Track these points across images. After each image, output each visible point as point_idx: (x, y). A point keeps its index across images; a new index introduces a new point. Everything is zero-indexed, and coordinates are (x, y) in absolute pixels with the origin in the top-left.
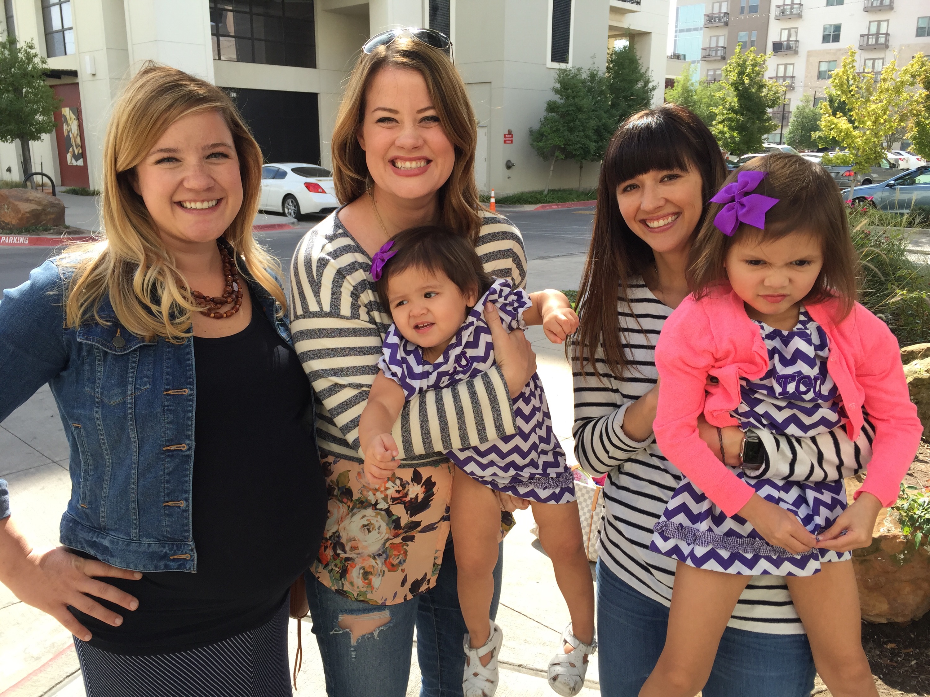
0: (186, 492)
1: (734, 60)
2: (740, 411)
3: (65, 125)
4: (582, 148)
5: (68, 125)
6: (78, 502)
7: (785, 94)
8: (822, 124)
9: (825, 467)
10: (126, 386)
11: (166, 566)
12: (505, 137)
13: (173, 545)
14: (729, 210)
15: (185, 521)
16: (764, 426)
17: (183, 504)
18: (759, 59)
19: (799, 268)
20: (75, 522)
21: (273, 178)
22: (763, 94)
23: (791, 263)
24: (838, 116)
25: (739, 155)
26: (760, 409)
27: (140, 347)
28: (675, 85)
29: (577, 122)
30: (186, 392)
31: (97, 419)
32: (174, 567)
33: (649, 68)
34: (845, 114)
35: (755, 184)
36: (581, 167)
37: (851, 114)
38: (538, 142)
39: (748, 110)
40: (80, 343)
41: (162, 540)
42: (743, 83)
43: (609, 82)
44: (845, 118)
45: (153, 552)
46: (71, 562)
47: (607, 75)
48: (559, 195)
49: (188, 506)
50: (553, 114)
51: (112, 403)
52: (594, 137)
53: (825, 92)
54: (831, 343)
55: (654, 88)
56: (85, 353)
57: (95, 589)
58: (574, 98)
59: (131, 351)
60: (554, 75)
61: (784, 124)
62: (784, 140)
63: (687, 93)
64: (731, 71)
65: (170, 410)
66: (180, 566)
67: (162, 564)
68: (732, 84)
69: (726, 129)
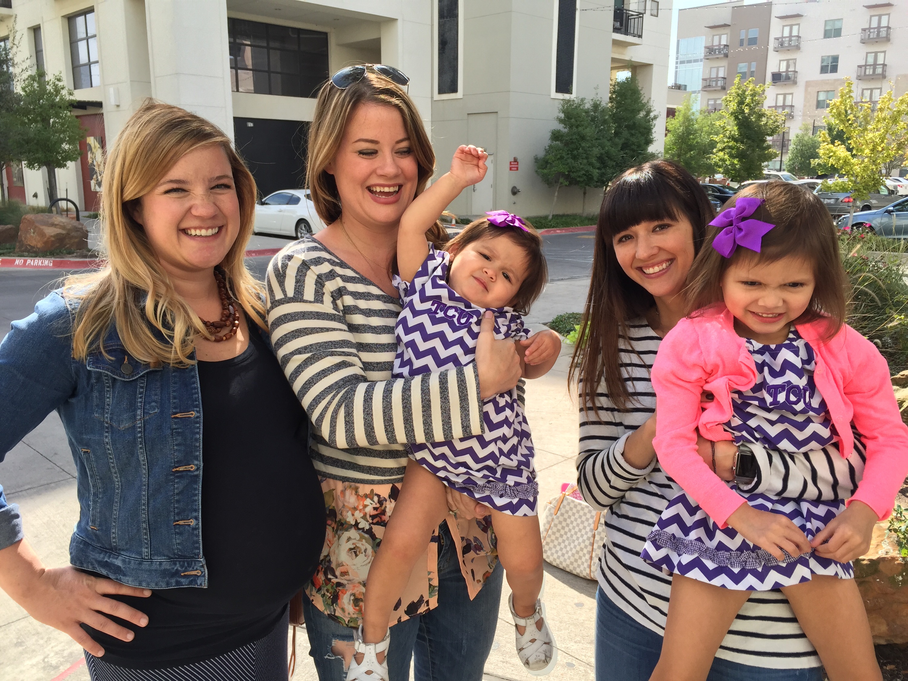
0: (196, 511)
1: (733, 90)
2: (733, 425)
3: (89, 153)
4: (585, 175)
5: (92, 153)
6: (88, 524)
7: (784, 123)
8: (821, 152)
9: (819, 485)
10: (135, 410)
11: (178, 583)
12: (511, 164)
13: (184, 562)
14: (727, 234)
15: (195, 539)
16: (757, 440)
17: (193, 522)
18: (758, 89)
19: (792, 289)
20: (86, 544)
21: (287, 204)
22: (762, 123)
23: (785, 285)
24: (836, 144)
25: (739, 182)
26: (753, 423)
27: (147, 373)
28: (676, 114)
29: (581, 150)
30: (193, 414)
31: (107, 443)
32: (185, 583)
33: (650, 98)
34: (843, 142)
35: (752, 210)
36: (585, 193)
37: (849, 142)
38: (543, 169)
39: (748, 138)
40: (89, 371)
41: (173, 559)
42: (743, 112)
43: (612, 112)
44: (843, 146)
45: (165, 569)
46: (83, 582)
47: (610, 105)
48: (564, 220)
49: (197, 524)
50: (557, 142)
51: (122, 427)
52: (598, 165)
53: (824, 121)
54: (818, 358)
55: (655, 118)
56: (93, 381)
57: (107, 606)
58: (577, 127)
59: (140, 377)
60: (558, 105)
61: (784, 151)
62: (784, 167)
63: (688, 121)
64: (730, 101)
65: (178, 433)
66: (191, 583)
67: (173, 581)
68: (732, 114)
69: (726, 157)
